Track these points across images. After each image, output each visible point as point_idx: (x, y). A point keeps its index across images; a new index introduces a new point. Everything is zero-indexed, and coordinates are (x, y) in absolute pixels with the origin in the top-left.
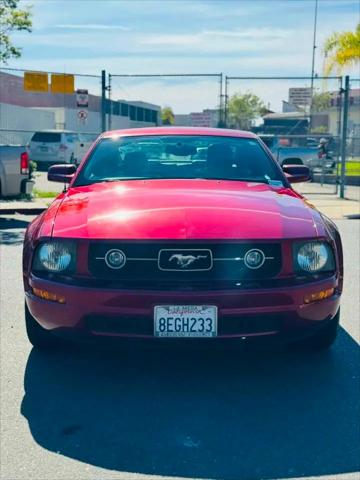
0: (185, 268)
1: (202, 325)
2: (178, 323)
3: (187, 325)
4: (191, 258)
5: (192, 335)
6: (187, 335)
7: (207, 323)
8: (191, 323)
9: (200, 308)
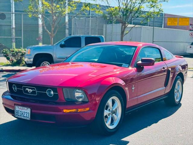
0: (30, 94)
1: (26, 115)
2: (21, 113)
3: (23, 114)
4: (31, 90)
5: (24, 118)
6: (22, 118)
7: (28, 114)
8: (24, 113)
9: (26, 108)
